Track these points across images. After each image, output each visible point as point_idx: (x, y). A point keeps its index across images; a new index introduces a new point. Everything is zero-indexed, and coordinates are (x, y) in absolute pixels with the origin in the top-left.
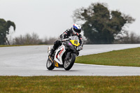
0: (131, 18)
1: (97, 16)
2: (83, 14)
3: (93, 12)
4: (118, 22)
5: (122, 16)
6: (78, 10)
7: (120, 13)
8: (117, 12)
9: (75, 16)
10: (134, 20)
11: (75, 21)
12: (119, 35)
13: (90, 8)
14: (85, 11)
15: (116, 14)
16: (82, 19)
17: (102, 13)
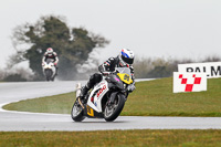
0: (103, 39)
1: (50, 36)
2: (27, 34)
3: (44, 30)
4: (83, 45)
5: (90, 35)
6: (19, 27)
7: (86, 32)
8: (80, 30)
9: (15, 36)
10: (108, 42)
11: (15, 44)
12: (85, 65)
13: (38, 24)
14: (32, 28)
15: (80, 33)
16: (27, 41)
17: (58, 32)
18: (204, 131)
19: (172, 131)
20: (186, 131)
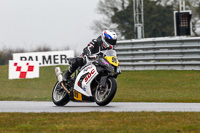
18: (38, 114)
19: (9, 114)
20: (22, 114)
